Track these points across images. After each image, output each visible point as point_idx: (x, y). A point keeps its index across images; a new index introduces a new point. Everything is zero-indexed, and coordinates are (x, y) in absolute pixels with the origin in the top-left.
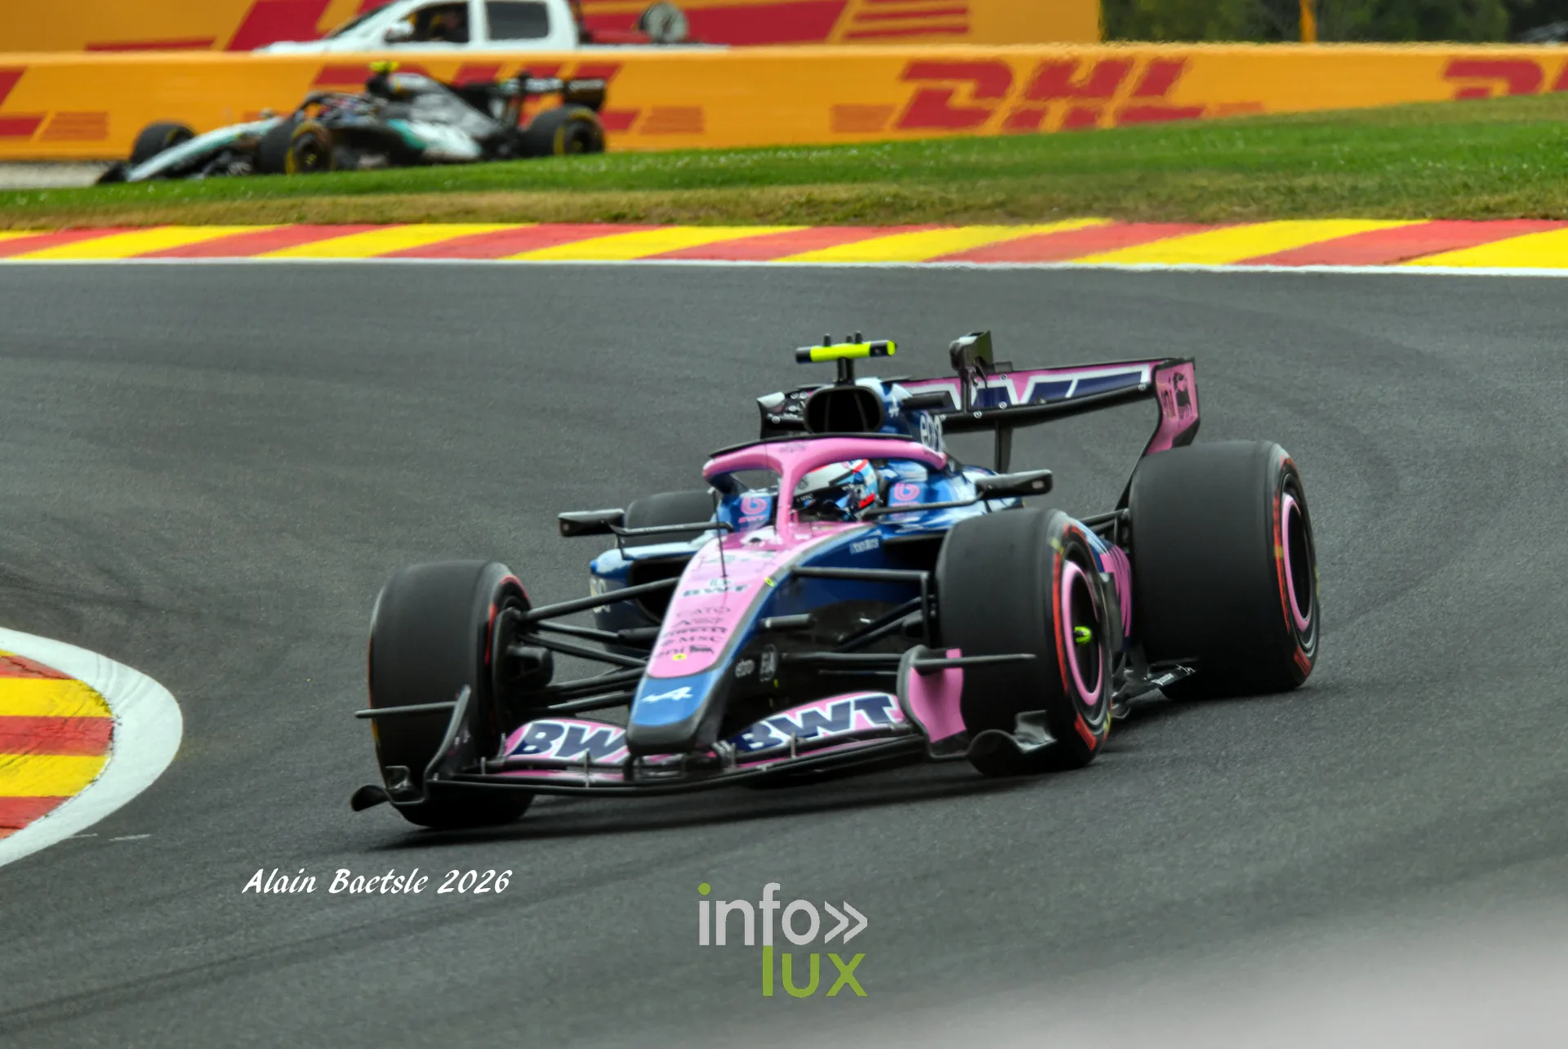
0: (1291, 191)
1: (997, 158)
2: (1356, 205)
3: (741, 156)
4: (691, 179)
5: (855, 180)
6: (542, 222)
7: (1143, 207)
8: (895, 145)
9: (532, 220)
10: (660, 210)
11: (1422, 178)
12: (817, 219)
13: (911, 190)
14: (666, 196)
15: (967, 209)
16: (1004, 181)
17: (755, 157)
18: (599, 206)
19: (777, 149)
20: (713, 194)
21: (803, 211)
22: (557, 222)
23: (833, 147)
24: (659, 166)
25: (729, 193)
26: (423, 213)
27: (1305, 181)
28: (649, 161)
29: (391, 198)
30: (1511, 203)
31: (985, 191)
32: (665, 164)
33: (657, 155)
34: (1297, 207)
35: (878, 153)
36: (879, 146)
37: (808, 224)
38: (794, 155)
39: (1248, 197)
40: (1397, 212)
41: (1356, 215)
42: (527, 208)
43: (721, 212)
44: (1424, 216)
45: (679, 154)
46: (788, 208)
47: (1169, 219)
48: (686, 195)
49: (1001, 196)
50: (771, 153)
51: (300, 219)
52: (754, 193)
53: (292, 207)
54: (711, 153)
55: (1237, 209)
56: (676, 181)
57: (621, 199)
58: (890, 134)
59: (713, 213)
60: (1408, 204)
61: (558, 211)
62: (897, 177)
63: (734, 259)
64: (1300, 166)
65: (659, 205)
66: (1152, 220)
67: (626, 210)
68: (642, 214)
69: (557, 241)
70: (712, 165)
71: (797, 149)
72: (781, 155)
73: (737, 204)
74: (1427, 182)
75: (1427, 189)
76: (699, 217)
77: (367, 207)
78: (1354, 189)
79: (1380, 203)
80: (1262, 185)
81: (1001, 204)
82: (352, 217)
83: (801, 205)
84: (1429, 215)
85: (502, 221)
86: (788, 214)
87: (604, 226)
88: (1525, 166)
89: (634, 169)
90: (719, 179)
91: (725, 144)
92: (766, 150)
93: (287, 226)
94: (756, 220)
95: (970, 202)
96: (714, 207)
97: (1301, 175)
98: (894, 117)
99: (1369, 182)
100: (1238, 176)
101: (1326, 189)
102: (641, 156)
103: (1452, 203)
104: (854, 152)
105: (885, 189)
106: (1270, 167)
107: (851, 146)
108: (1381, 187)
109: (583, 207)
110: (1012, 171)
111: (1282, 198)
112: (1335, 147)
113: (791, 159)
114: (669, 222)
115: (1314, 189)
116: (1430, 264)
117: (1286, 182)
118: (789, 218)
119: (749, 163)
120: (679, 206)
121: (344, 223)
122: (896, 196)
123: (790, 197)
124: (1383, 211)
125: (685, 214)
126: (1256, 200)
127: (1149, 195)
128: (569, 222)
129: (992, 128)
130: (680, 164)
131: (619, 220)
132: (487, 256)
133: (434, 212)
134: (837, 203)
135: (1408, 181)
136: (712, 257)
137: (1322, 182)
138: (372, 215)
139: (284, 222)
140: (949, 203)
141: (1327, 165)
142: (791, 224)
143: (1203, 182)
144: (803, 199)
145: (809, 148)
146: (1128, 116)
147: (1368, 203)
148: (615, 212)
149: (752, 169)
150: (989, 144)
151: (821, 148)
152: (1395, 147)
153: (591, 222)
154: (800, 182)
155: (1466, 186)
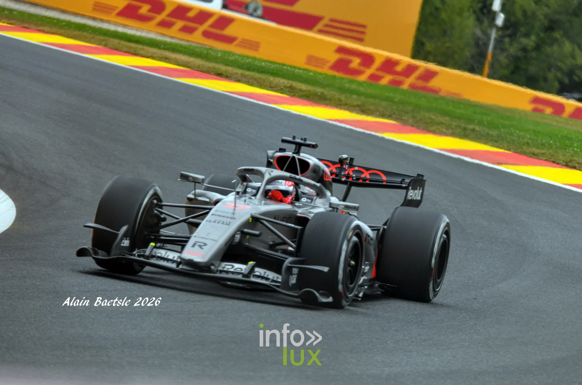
0: (465, 129)
1: (362, 89)
2: (487, 140)
3: (270, 64)
4: (249, 68)
5: (309, 84)
6: (192, 69)
7: (410, 121)
8: (326, 75)
9: (189, 67)
10: (236, 76)
11: (513, 136)
12: (292, 94)
13: (327, 92)
14: (240, 71)
15: (346, 104)
16: (363, 98)
17: (275, 66)
18: (214, 68)
19: (284, 65)
20: (257, 75)
21: (287, 90)
22: (198, 71)
23: (304, 70)
24: (240, 60)
25: (263, 76)
26: (150, 55)
27: (471, 127)
28: (237, 57)
29: (140, 46)
30: (543, 154)
31: (355, 100)
32: (242, 59)
33: (239, 55)
34: (465, 135)
35: (320, 77)
36: (321, 74)
37: (288, 95)
38: (289, 68)
39: (448, 127)
40: (501, 146)
41: (486, 143)
42: (188, 62)
43: (258, 82)
44: (510, 150)
45: (248, 57)
46: (282, 87)
47: (418, 127)
48: (247, 73)
49: (359, 103)
50: (281, 66)
51: (106, 45)
52: (272, 78)
53: (104, 40)
54: (260, 60)
55: (444, 130)
56: (245, 67)
57: (223, 68)
58: (326, 70)
59: (255, 82)
60: (505, 145)
61: (199, 67)
62: (324, 86)
63: (258, 100)
64: (470, 120)
65: (236, 74)
66: (412, 126)
67: (224, 73)
68: (229, 75)
69: (196, 77)
70: (259, 64)
71: (291, 67)
72: (284, 67)
73: (264, 81)
74: (514, 138)
75: (514, 141)
76: (249, 82)
77: (131, 47)
78: (488, 134)
79: (496, 141)
80: (455, 124)
81: (358, 106)
82: (124, 49)
83: (287, 87)
84: (512, 150)
85: (178, 65)
86: (282, 89)
87: (214, 76)
88: (551, 142)
89: (230, 58)
90: (260, 70)
91: (266, 58)
92: (280, 64)
93: (100, 47)
94: (269, 88)
95: (348, 102)
96: (255, 80)
97: (470, 124)
98: (329, 65)
99: (494, 133)
100: (447, 118)
101: (478, 131)
102: (234, 54)
103: (522, 148)
104: (312, 74)
105: (319, 90)
106: (459, 118)
107: (311, 71)
108: (498, 136)
109: (208, 67)
110: (367, 96)
111: (460, 130)
112: (485, 117)
113: (287, 70)
114: (238, 81)
115: (473, 130)
116: (508, 168)
117: (464, 125)
118: (281, 91)
119: (272, 67)
120: (243, 75)
121: (121, 51)
122: (322, 93)
123: (284, 83)
124: (496, 144)
125: (244, 79)
126: (452, 129)
127: (414, 117)
128: (202, 71)
129: (363, 78)
130: (247, 61)
131: (220, 75)
132: (169, 76)
133: (154, 55)
134: (300, 90)
135: (508, 136)
136: (250, 98)
137: (477, 128)
138: (132, 51)
139: (100, 45)
140: (341, 101)
141: (480, 123)
142: (282, 93)
143: (434, 117)
144: (289, 85)
145: (295, 68)
146: (412, 86)
147: (492, 140)
148: (219, 72)
149: (273, 70)
150: (360, 84)
151: (299, 69)
152: (507, 123)
153: (210, 74)
154: (289, 79)
155: (528, 143)
